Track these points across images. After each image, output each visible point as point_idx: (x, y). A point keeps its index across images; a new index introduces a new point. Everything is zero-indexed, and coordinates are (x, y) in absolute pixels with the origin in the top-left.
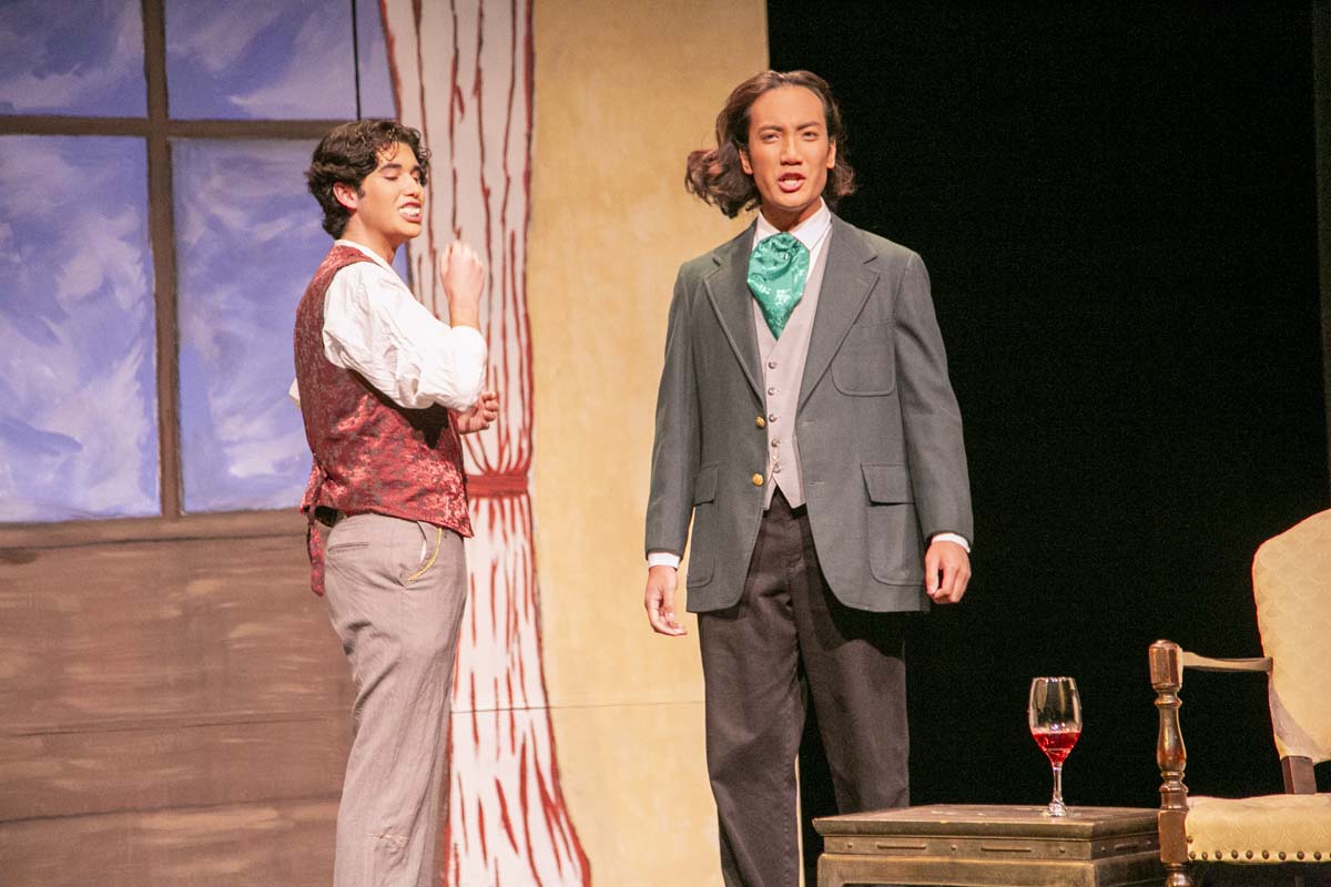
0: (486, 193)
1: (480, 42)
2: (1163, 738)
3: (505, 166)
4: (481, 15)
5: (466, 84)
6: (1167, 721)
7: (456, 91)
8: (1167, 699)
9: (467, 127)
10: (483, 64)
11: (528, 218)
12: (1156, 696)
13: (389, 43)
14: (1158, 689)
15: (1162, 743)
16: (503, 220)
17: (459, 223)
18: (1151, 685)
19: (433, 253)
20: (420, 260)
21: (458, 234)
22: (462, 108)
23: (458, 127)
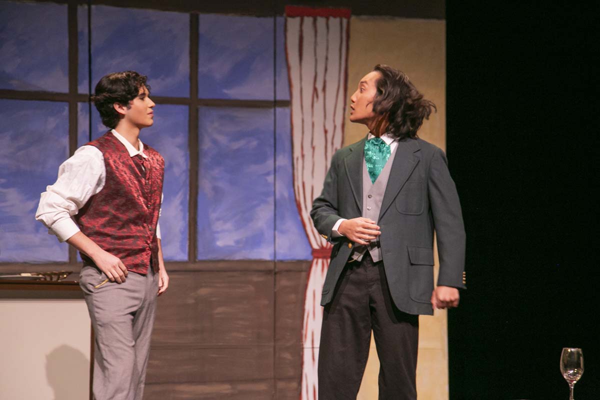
0: (326, 132)
1: (326, 70)
3: (334, 121)
4: (327, 59)
5: (320, 87)
7: (315, 89)
9: (319, 105)
10: (328, 79)
11: (343, 143)
13: (288, 68)
16: (332, 144)
17: (314, 144)
19: (303, 156)
20: (297, 159)
21: (313, 148)
22: (317, 97)
23: (315, 105)
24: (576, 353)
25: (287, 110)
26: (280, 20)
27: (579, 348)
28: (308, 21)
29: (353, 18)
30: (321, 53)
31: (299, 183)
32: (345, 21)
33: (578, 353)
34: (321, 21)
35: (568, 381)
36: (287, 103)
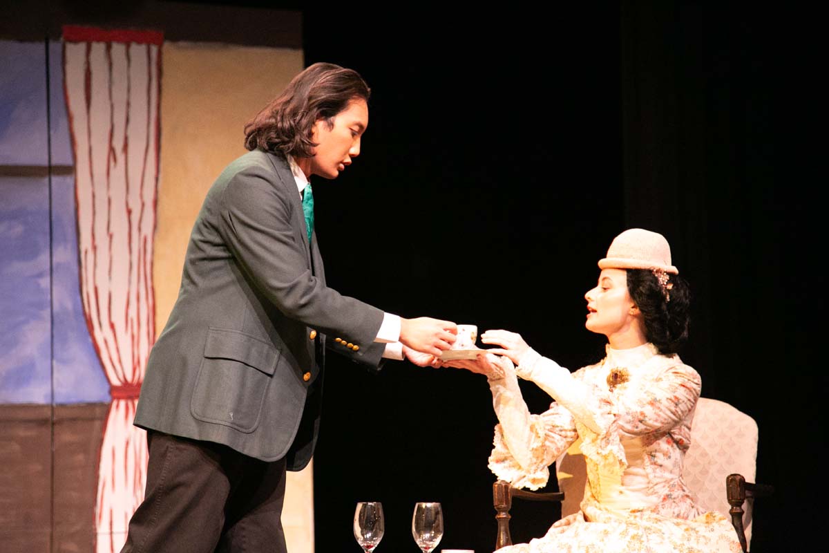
0: (129, 212)
1: (128, 121)
2: (500, 538)
3: (141, 196)
4: (128, 104)
5: (118, 145)
6: (502, 528)
7: (112, 150)
8: (503, 515)
9: (118, 172)
10: (130, 133)
11: (155, 227)
12: (496, 513)
13: (70, 119)
14: (498, 509)
15: (499, 541)
16: (140, 229)
17: (112, 229)
18: (494, 507)
19: (95, 248)
20: (86, 252)
21: (111, 236)
22: (115, 160)
23: (112, 172)
24: (433, 509)
25: (69, 180)
26: (55, 47)
27: (436, 502)
28: (98, 48)
29: (167, 46)
30: (120, 95)
31: (88, 288)
32: (154, 49)
33: (436, 508)
34: (118, 49)
35: (422, 549)
36: (70, 170)
